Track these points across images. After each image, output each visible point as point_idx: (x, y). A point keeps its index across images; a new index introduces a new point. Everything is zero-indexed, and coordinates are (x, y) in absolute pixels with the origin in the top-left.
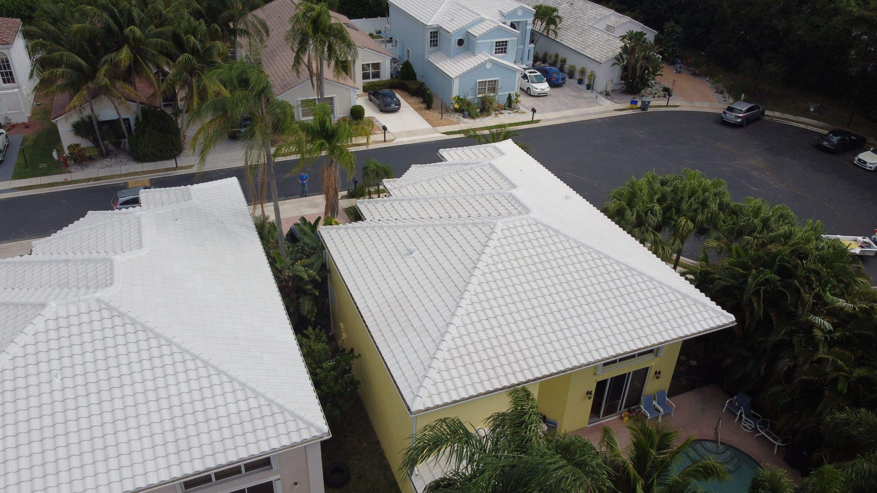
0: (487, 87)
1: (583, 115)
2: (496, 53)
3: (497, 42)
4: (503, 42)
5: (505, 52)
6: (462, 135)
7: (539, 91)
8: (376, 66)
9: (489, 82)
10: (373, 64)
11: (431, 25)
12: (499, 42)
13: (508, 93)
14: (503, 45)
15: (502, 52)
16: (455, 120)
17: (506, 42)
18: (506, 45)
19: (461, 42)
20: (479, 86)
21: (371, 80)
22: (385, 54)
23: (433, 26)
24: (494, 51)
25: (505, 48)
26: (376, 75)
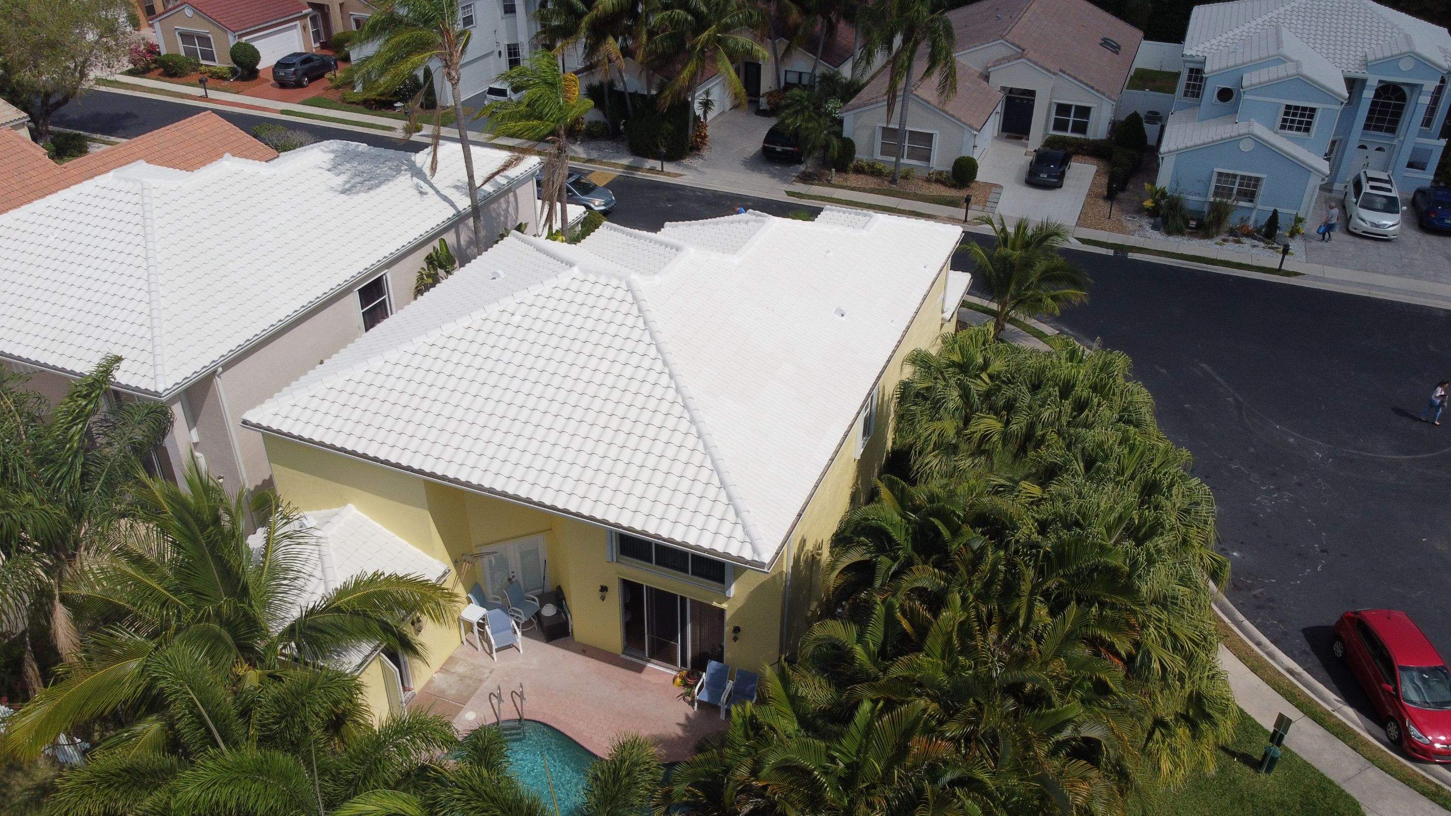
0: (1236, 187)
1: (1414, 293)
2: (1283, 127)
3: (1288, 107)
4: (1304, 109)
5: (1307, 130)
6: (1111, 252)
7: (1366, 226)
8: (1084, 112)
9: (1243, 178)
10: (1077, 107)
11: (1191, 56)
12: (1297, 108)
13: (1272, 209)
14: (1302, 115)
15: (1298, 129)
16: (1130, 226)
17: (1313, 110)
18: (1311, 116)
19: (1225, 95)
20: (1218, 181)
21: (1069, 134)
22: (1103, 94)
23: (1196, 59)
24: (1279, 122)
25: (1309, 123)
26: (1081, 127)
